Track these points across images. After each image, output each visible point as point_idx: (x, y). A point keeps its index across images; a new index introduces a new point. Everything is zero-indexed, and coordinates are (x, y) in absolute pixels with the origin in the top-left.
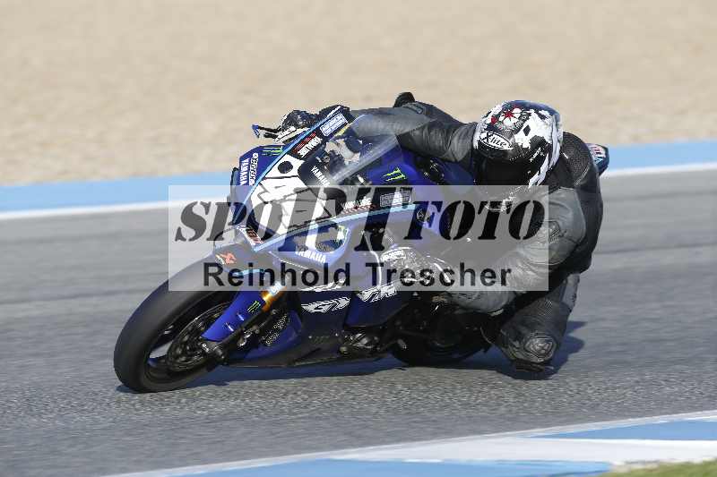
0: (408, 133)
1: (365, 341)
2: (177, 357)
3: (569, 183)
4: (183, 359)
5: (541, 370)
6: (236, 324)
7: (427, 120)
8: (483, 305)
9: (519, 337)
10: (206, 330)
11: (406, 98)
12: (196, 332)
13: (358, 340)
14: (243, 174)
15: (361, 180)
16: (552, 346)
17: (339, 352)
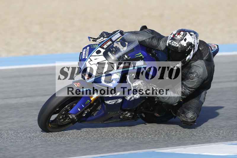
0: (144, 40)
1: (129, 114)
2: (60, 119)
3: (201, 58)
4: (62, 120)
5: (192, 125)
6: (81, 108)
7: (151, 35)
8: (171, 102)
9: (184, 113)
10: (70, 110)
11: (144, 28)
12: (67, 111)
13: (127, 114)
14: (84, 54)
15: (126, 57)
16: (196, 116)
17: (120, 118)
